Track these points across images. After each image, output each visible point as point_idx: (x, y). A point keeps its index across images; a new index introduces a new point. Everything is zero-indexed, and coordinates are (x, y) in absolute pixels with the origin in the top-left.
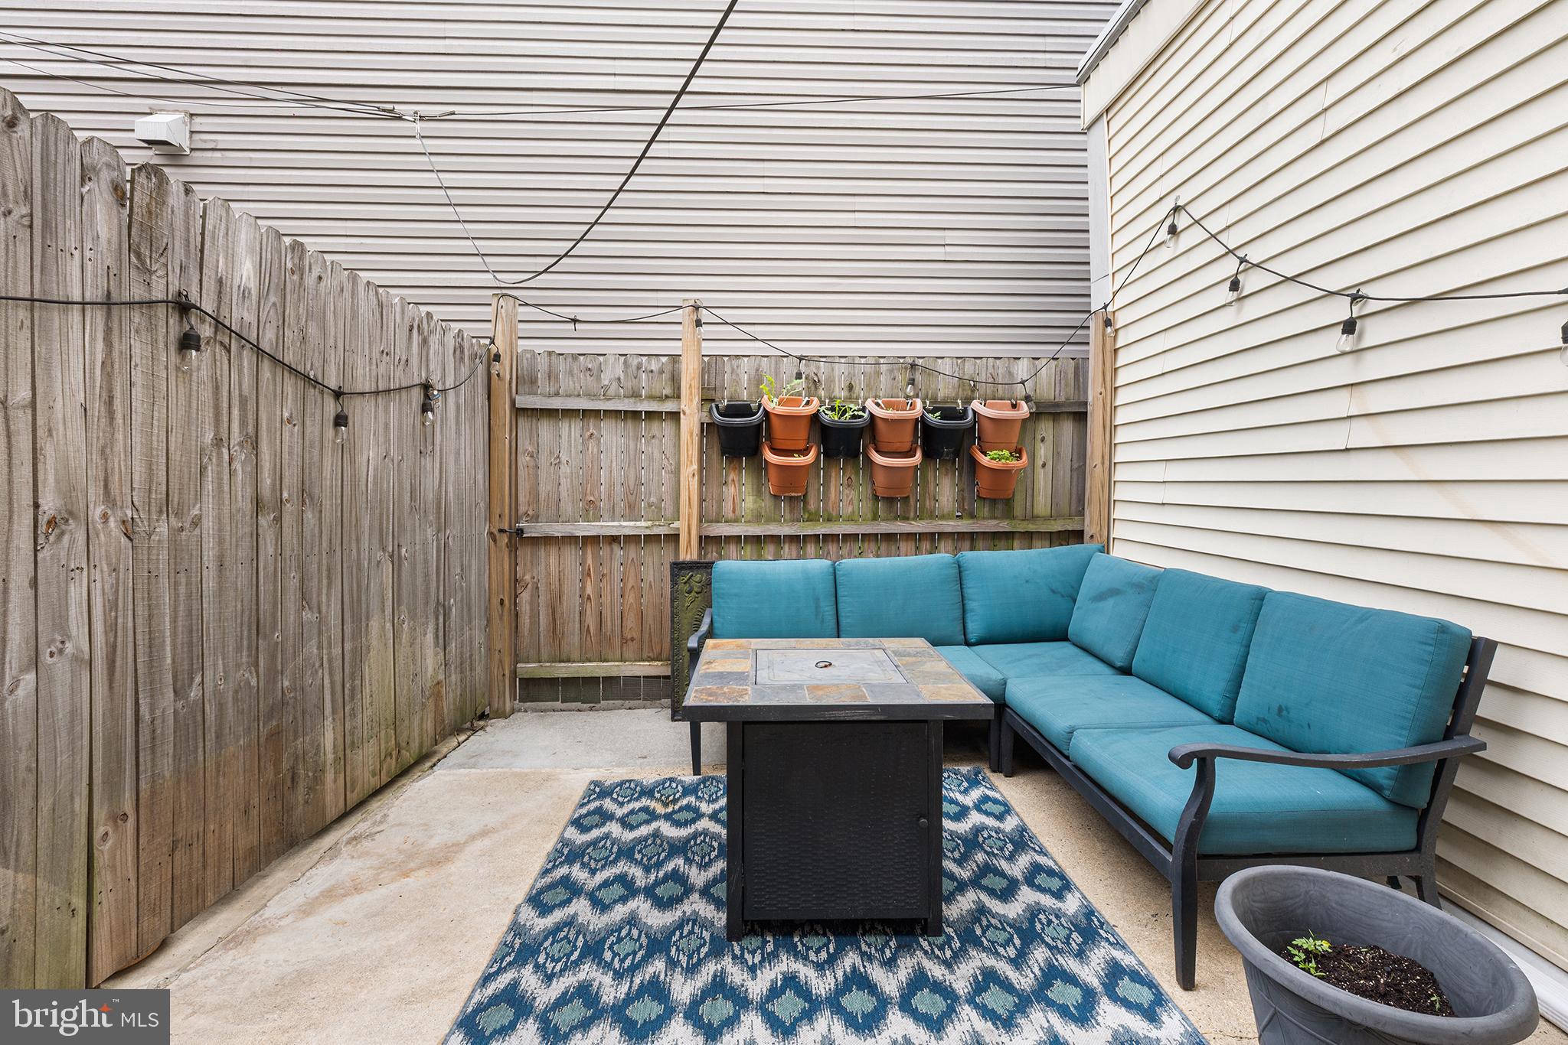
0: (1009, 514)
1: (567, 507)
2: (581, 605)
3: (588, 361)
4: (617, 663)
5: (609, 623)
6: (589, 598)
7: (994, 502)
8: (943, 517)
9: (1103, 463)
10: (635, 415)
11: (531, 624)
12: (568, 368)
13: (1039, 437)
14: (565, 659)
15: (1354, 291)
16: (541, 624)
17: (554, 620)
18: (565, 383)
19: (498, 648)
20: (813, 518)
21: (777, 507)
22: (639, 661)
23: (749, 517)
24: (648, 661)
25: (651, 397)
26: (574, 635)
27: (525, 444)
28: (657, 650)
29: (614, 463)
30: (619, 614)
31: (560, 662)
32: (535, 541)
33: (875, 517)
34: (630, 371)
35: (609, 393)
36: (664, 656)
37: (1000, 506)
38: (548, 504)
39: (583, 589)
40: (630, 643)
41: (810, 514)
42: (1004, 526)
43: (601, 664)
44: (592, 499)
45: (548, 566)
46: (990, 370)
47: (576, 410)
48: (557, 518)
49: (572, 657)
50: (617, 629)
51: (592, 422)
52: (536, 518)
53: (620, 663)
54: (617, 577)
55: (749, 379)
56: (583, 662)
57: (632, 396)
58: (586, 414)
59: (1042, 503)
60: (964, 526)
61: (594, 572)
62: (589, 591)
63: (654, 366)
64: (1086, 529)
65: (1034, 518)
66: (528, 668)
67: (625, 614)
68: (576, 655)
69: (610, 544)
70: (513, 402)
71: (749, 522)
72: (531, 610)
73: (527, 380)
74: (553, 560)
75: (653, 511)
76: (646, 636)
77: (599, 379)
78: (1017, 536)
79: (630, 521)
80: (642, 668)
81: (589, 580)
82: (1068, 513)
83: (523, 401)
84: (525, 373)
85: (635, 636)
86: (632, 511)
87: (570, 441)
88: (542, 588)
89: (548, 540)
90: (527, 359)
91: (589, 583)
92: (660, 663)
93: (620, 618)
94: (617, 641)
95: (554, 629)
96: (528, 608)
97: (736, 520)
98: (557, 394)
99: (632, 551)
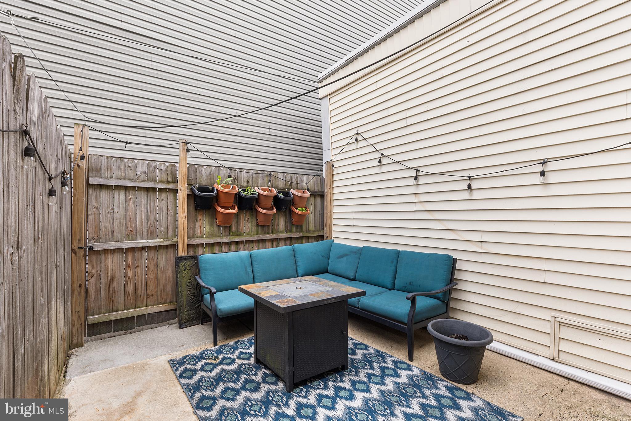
0: (302, 230)
1: (117, 234)
2: (125, 281)
3: (129, 162)
4: (145, 308)
5: (140, 289)
6: (129, 278)
7: (297, 226)
8: (281, 232)
9: (330, 212)
10: (154, 190)
11: (95, 295)
12: (118, 165)
13: (310, 203)
14: (115, 310)
15: (417, 169)
16: (102, 294)
17: (109, 291)
18: (116, 173)
19: (77, 310)
20: (235, 234)
21: (219, 230)
22: (156, 305)
23: (207, 235)
24: (160, 304)
25: (162, 182)
26: (121, 297)
27: (93, 202)
28: (164, 299)
29: (143, 212)
30: (146, 283)
31: (113, 312)
32: (98, 252)
33: (258, 233)
34: (151, 169)
35: (140, 178)
36: (168, 301)
37: (299, 227)
38: (106, 233)
39: (126, 273)
40: (151, 297)
41: (233, 233)
42: (301, 235)
43: (136, 309)
44: (131, 230)
45: (106, 264)
46: (295, 178)
47: (123, 186)
48: (112, 239)
49: (119, 309)
50: (145, 291)
51: (131, 192)
52: (99, 240)
53: (147, 308)
54: (144, 266)
55: (207, 176)
56: (126, 310)
57: (152, 181)
58: (127, 188)
59: (312, 227)
60: (288, 235)
61: (132, 265)
62: (129, 274)
63: (162, 167)
64: (325, 234)
65: (309, 231)
66: (94, 318)
67: (149, 284)
68: (122, 307)
69: (141, 251)
70: (87, 181)
71: (207, 237)
72: (96, 288)
73: (95, 170)
74: (109, 261)
75: (163, 234)
76: (159, 293)
77: (135, 171)
78: (304, 238)
79: (151, 239)
80: (158, 308)
81: (129, 269)
82: (319, 229)
83: (92, 181)
84: (93, 166)
85: (153, 293)
86: (151, 234)
87: (119, 201)
88: (102, 276)
89: (106, 251)
90: (94, 159)
91: (129, 271)
92: (167, 304)
93: (146, 286)
94: (144, 297)
95: (109, 296)
96: (94, 287)
97: (202, 237)
98: (112, 178)
99: (152, 254)
